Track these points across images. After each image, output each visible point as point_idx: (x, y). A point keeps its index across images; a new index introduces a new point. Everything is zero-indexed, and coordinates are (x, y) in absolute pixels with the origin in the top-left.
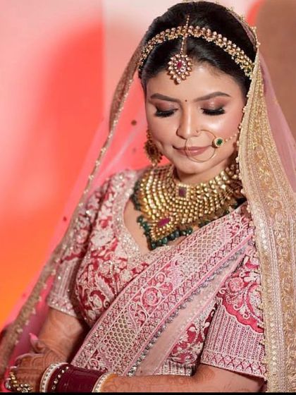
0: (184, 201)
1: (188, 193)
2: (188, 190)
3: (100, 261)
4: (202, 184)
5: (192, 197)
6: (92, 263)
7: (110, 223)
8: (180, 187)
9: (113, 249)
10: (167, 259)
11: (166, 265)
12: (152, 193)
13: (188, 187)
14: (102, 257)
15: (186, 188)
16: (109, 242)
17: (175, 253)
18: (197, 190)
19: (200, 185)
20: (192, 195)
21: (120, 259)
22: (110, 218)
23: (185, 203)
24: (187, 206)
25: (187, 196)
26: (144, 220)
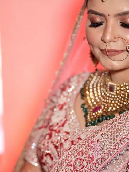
0: (112, 95)
1: (115, 89)
2: (115, 87)
3: (54, 133)
4: (125, 84)
5: (118, 92)
6: (48, 134)
7: (65, 107)
8: (110, 85)
9: (63, 125)
10: (91, 137)
11: (90, 141)
12: (93, 88)
13: (116, 85)
14: (55, 131)
15: (114, 86)
16: (61, 121)
17: (98, 133)
18: (121, 87)
19: (123, 84)
20: (118, 90)
21: (66, 132)
22: (65, 104)
23: (113, 96)
24: (114, 98)
25: (115, 92)
26: (86, 106)
